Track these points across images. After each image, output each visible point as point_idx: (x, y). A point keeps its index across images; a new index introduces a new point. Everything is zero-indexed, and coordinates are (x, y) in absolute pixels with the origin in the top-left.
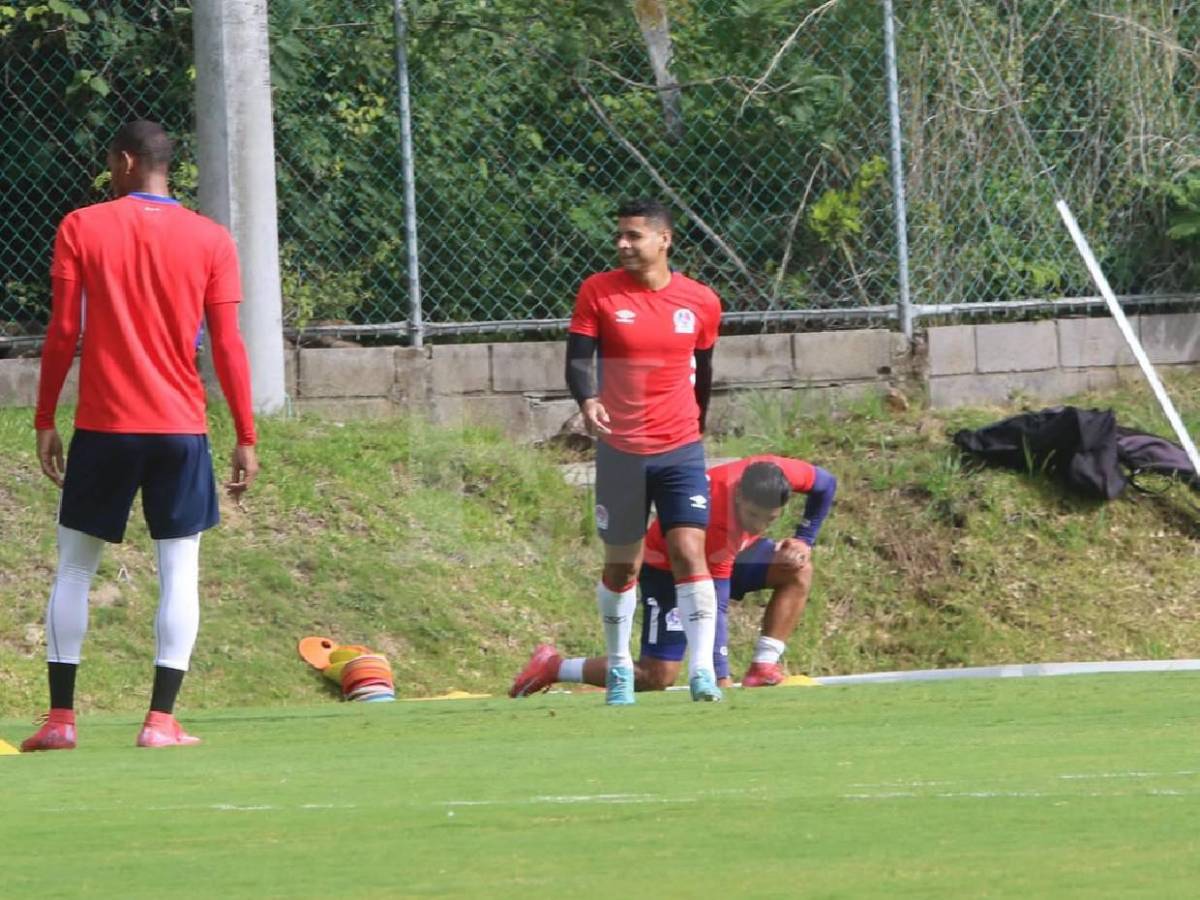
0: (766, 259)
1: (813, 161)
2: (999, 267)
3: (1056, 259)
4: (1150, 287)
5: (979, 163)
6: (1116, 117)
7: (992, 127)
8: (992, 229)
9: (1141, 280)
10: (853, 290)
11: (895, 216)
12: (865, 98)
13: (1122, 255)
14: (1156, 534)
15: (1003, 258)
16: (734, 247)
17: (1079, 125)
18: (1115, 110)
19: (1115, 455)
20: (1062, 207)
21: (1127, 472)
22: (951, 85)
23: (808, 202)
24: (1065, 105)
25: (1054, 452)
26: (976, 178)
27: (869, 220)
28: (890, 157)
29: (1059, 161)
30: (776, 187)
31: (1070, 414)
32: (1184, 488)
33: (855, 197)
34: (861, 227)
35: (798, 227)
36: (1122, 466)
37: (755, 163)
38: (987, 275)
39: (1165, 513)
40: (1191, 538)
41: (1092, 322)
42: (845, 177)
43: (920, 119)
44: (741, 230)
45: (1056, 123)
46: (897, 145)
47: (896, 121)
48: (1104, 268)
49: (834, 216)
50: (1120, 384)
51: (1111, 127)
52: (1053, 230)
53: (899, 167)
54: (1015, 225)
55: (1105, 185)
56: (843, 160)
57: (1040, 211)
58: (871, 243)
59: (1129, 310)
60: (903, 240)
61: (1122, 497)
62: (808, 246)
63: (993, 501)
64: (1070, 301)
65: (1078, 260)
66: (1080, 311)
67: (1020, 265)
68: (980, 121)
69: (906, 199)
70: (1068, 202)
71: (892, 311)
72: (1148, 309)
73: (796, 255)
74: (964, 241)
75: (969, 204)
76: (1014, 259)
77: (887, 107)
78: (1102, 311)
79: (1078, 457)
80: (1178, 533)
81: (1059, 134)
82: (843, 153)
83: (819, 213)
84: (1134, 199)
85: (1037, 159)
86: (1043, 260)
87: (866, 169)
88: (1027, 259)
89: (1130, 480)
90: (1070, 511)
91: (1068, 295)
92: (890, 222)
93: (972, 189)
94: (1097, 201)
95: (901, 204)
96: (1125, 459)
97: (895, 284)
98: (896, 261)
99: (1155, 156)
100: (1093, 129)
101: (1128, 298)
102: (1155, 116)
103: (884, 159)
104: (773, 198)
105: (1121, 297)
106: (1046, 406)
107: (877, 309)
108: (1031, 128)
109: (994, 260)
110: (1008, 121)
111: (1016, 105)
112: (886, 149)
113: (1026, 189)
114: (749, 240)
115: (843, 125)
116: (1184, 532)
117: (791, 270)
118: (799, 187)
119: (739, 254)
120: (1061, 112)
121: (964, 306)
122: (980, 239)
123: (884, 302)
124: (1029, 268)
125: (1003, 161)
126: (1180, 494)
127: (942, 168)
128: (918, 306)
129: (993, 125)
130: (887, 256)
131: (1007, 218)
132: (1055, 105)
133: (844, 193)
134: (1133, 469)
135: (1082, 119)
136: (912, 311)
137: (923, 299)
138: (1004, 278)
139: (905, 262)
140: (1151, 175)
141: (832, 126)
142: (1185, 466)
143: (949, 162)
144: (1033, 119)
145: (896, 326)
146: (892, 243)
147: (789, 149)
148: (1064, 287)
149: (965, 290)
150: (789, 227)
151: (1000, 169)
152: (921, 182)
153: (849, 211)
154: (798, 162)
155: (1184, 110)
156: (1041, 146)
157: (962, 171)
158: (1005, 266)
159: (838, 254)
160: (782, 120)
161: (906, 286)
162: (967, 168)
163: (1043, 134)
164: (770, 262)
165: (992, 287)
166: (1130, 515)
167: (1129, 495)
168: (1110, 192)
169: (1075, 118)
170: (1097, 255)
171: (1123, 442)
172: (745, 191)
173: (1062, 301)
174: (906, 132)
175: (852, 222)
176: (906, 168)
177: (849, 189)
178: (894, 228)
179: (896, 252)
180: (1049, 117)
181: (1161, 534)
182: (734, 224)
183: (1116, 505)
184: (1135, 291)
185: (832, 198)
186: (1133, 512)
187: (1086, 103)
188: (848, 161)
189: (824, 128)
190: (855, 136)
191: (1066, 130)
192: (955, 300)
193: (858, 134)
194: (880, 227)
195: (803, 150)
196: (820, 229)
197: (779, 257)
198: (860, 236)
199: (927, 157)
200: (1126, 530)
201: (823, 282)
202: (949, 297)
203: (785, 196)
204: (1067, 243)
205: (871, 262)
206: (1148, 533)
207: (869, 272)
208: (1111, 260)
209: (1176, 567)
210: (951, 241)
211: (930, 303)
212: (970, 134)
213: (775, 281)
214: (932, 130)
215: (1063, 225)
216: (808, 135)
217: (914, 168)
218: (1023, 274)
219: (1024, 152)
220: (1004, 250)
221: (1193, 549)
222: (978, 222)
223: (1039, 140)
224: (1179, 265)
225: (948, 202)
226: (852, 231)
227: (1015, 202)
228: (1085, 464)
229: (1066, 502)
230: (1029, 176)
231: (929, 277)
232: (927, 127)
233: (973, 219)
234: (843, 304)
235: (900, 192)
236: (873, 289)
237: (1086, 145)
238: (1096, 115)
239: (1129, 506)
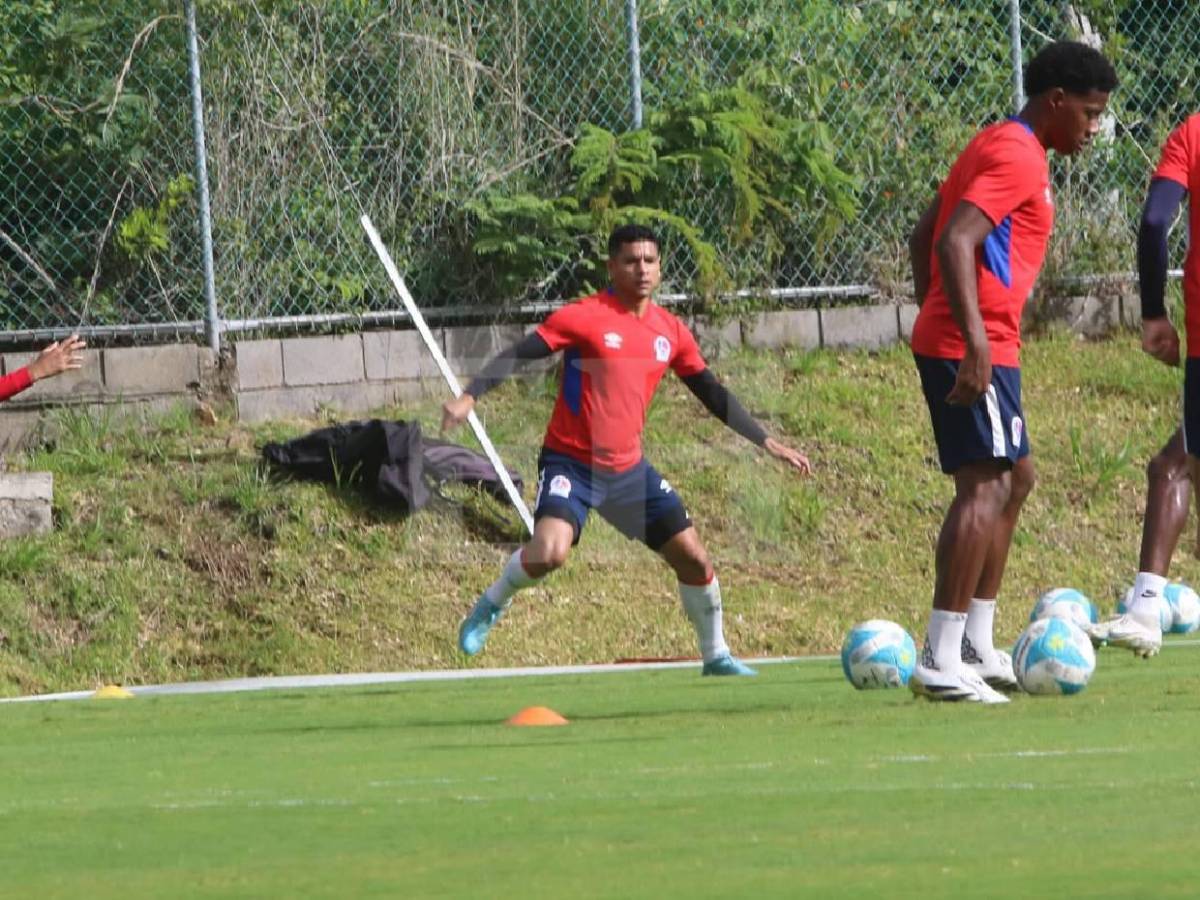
0: (76, 276)
1: (120, 180)
2: (305, 282)
3: (361, 272)
4: (454, 301)
5: (283, 180)
6: (418, 133)
7: (295, 143)
8: (297, 243)
9: (444, 293)
10: (162, 306)
11: (201, 233)
12: (169, 117)
13: (426, 269)
14: (463, 543)
15: (308, 273)
16: (44, 266)
17: (381, 142)
18: (416, 126)
19: (420, 465)
20: (366, 221)
21: (433, 483)
22: (255, 103)
23: (115, 219)
24: (367, 121)
25: (360, 463)
26: (282, 193)
27: (176, 237)
28: (197, 175)
29: (361, 176)
30: (84, 205)
31: (376, 425)
32: (489, 497)
33: (162, 214)
34: (168, 244)
35: (106, 244)
36: (427, 476)
37: (62, 182)
38: (293, 290)
39: (471, 522)
40: (496, 547)
41: (396, 335)
42: (152, 195)
43: (225, 136)
44: (49, 248)
45: (359, 140)
46: (203, 163)
47: (201, 139)
48: (408, 282)
49: (141, 234)
50: (425, 396)
51: (413, 142)
52: (356, 245)
53: (205, 184)
54: (320, 241)
55: (408, 201)
56: (150, 178)
57: (344, 225)
58: (179, 259)
59: (433, 323)
60: (210, 256)
61: (428, 507)
62: (116, 264)
63: (301, 512)
64: (375, 314)
65: (381, 273)
66: (386, 324)
67: (326, 279)
68: (284, 138)
69: (212, 216)
70: (371, 218)
71: (200, 327)
72: (451, 322)
73: (105, 272)
74: (269, 257)
75: (274, 221)
76: (320, 274)
77: (193, 125)
78: (406, 324)
79: (385, 468)
80: (483, 543)
81: (362, 150)
82: (149, 170)
83: (127, 230)
84: (436, 213)
85: (341, 175)
86: (348, 274)
87: (173, 186)
88: (332, 274)
89: (436, 490)
90: (376, 521)
91: (373, 309)
92: (198, 238)
93: (277, 206)
94: (400, 216)
95: (207, 220)
96: (430, 469)
97: (203, 300)
98: (202, 276)
99: (456, 171)
100: (396, 145)
101: (433, 312)
102: (457, 131)
103: (191, 176)
104: (81, 216)
105: (425, 310)
106: (353, 419)
107: (184, 324)
108: (334, 145)
109: (300, 274)
110: (312, 138)
111: (320, 122)
112: (192, 168)
113: (331, 204)
114: (58, 257)
115: (149, 144)
116: (488, 541)
117: (101, 287)
118: (107, 206)
119: (49, 271)
120: (363, 129)
121: (271, 320)
122: (286, 255)
123: (191, 317)
124: (334, 283)
125: (307, 178)
126: (485, 503)
127: (248, 185)
128: (225, 321)
129: (297, 142)
130: (194, 272)
131: (312, 234)
132: (357, 120)
133: (151, 210)
134: (437, 478)
135: (384, 135)
136: (219, 327)
137: (232, 313)
138: (311, 292)
139: (212, 277)
140: (453, 190)
141: (138, 144)
142: (490, 476)
143: (255, 178)
144: (337, 136)
145: (205, 340)
146: (199, 262)
147: (97, 168)
148: (368, 300)
149: (272, 304)
150: (98, 245)
151: (305, 185)
152: (227, 199)
153: (156, 228)
154: (105, 180)
155: (484, 125)
156: (343, 162)
157: (267, 187)
158: (311, 280)
159: (146, 271)
160: (89, 140)
161: (214, 302)
162: (272, 185)
163: (346, 151)
164: (79, 279)
165: (298, 302)
166: (436, 525)
167: (436, 506)
168: (413, 208)
169: (377, 134)
170: (401, 269)
171: (429, 453)
172: (54, 210)
173: (368, 314)
174: (211, 149)
175: (160, 239)
176: (213, 186)
177: (156, 206)
178: (201, 244)
179: (203, 268)
180: (351, 134)
181: (467, 543)
182: (44, 242)
183: (422, 515)
184: (438, 303)
185: (140, 216)
186: (439, 522)
187: (389, 120)
188: (155, 178)
189: (131, 147)
190: (161, 154)
191: (370, 146)
192: (263, 314)
193: (165, 152)
194: (187, 242)
195: (110, 169)
196: (127, 245)
197: (88, 274)
198: (168, 253)
199: (232, 174)
200: (433, 540)
201: (131, 298)
202: (255, 312)
203: (93, 214)
204: (372, 257)
205: (178, 279)
206: (453, 541)
207: (176, 288)
208: (414, 274)
209: (483, 575)
210: (257, 257)
211: (238, 318)
212: (274, 151)
213: (85, 297)
214: (236, 146)
215: (367, 240)
216: (116, 154)
217: (220, 186)
218: (329, 288)
219: (329, 170)
220: (310, 265)
221: (498, 559)
222: (283, 237)
223: (342, 156)
224: (481, 279)
225: (254, 217)
226: (159, 248)
227: (321, 219)
228: (391, 475)
229: (372, 513)
230: (332, 191)
231: (236, 293)
232: (232, 143)
233: (278, 235)
234: (152, 320)
235: (207, 209)
236: (181, 305)
237: (388, 161)
238: (398, 131)
239: (435, 516)
